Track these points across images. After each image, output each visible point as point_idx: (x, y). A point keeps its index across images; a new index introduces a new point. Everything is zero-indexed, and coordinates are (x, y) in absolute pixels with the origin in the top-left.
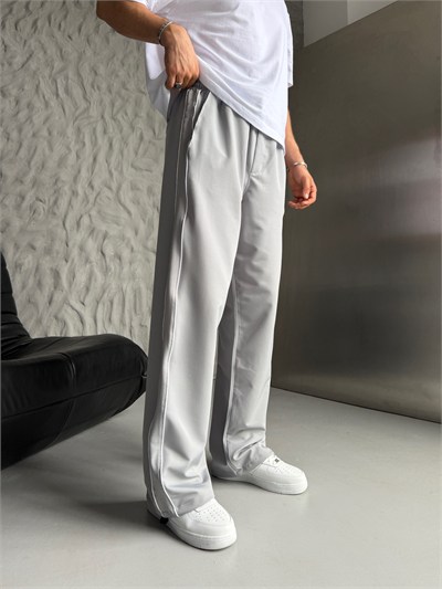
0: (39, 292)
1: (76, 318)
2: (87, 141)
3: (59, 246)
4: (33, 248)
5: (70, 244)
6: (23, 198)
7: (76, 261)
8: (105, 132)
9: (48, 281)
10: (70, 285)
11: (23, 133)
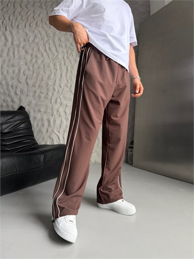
0: (43, 128)
1: (57, 137)
2: (58, 69)
3: (49, 110)
4: (40, 111)
5: (53, 110)
6: (35, 92)
7: (56, 116)
8: (65, 64)
9: (46, 124)
10: (54, 125)
11: (35, 67)
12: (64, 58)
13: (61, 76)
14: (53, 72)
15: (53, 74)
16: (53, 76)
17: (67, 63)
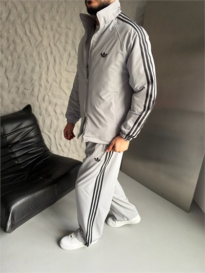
1: (48, 138)
3: (37, 109)
5: (41, 109)
6: (19, 89)
7: (45, 114)
11: (14, 56)
12: (50, 45)
13: (48, 68)
14: (38, 62)
15: (38, 66)
16: (37, 68)
17: (54, 52)
